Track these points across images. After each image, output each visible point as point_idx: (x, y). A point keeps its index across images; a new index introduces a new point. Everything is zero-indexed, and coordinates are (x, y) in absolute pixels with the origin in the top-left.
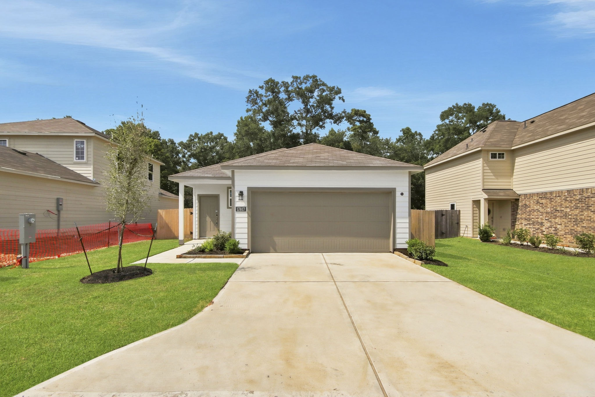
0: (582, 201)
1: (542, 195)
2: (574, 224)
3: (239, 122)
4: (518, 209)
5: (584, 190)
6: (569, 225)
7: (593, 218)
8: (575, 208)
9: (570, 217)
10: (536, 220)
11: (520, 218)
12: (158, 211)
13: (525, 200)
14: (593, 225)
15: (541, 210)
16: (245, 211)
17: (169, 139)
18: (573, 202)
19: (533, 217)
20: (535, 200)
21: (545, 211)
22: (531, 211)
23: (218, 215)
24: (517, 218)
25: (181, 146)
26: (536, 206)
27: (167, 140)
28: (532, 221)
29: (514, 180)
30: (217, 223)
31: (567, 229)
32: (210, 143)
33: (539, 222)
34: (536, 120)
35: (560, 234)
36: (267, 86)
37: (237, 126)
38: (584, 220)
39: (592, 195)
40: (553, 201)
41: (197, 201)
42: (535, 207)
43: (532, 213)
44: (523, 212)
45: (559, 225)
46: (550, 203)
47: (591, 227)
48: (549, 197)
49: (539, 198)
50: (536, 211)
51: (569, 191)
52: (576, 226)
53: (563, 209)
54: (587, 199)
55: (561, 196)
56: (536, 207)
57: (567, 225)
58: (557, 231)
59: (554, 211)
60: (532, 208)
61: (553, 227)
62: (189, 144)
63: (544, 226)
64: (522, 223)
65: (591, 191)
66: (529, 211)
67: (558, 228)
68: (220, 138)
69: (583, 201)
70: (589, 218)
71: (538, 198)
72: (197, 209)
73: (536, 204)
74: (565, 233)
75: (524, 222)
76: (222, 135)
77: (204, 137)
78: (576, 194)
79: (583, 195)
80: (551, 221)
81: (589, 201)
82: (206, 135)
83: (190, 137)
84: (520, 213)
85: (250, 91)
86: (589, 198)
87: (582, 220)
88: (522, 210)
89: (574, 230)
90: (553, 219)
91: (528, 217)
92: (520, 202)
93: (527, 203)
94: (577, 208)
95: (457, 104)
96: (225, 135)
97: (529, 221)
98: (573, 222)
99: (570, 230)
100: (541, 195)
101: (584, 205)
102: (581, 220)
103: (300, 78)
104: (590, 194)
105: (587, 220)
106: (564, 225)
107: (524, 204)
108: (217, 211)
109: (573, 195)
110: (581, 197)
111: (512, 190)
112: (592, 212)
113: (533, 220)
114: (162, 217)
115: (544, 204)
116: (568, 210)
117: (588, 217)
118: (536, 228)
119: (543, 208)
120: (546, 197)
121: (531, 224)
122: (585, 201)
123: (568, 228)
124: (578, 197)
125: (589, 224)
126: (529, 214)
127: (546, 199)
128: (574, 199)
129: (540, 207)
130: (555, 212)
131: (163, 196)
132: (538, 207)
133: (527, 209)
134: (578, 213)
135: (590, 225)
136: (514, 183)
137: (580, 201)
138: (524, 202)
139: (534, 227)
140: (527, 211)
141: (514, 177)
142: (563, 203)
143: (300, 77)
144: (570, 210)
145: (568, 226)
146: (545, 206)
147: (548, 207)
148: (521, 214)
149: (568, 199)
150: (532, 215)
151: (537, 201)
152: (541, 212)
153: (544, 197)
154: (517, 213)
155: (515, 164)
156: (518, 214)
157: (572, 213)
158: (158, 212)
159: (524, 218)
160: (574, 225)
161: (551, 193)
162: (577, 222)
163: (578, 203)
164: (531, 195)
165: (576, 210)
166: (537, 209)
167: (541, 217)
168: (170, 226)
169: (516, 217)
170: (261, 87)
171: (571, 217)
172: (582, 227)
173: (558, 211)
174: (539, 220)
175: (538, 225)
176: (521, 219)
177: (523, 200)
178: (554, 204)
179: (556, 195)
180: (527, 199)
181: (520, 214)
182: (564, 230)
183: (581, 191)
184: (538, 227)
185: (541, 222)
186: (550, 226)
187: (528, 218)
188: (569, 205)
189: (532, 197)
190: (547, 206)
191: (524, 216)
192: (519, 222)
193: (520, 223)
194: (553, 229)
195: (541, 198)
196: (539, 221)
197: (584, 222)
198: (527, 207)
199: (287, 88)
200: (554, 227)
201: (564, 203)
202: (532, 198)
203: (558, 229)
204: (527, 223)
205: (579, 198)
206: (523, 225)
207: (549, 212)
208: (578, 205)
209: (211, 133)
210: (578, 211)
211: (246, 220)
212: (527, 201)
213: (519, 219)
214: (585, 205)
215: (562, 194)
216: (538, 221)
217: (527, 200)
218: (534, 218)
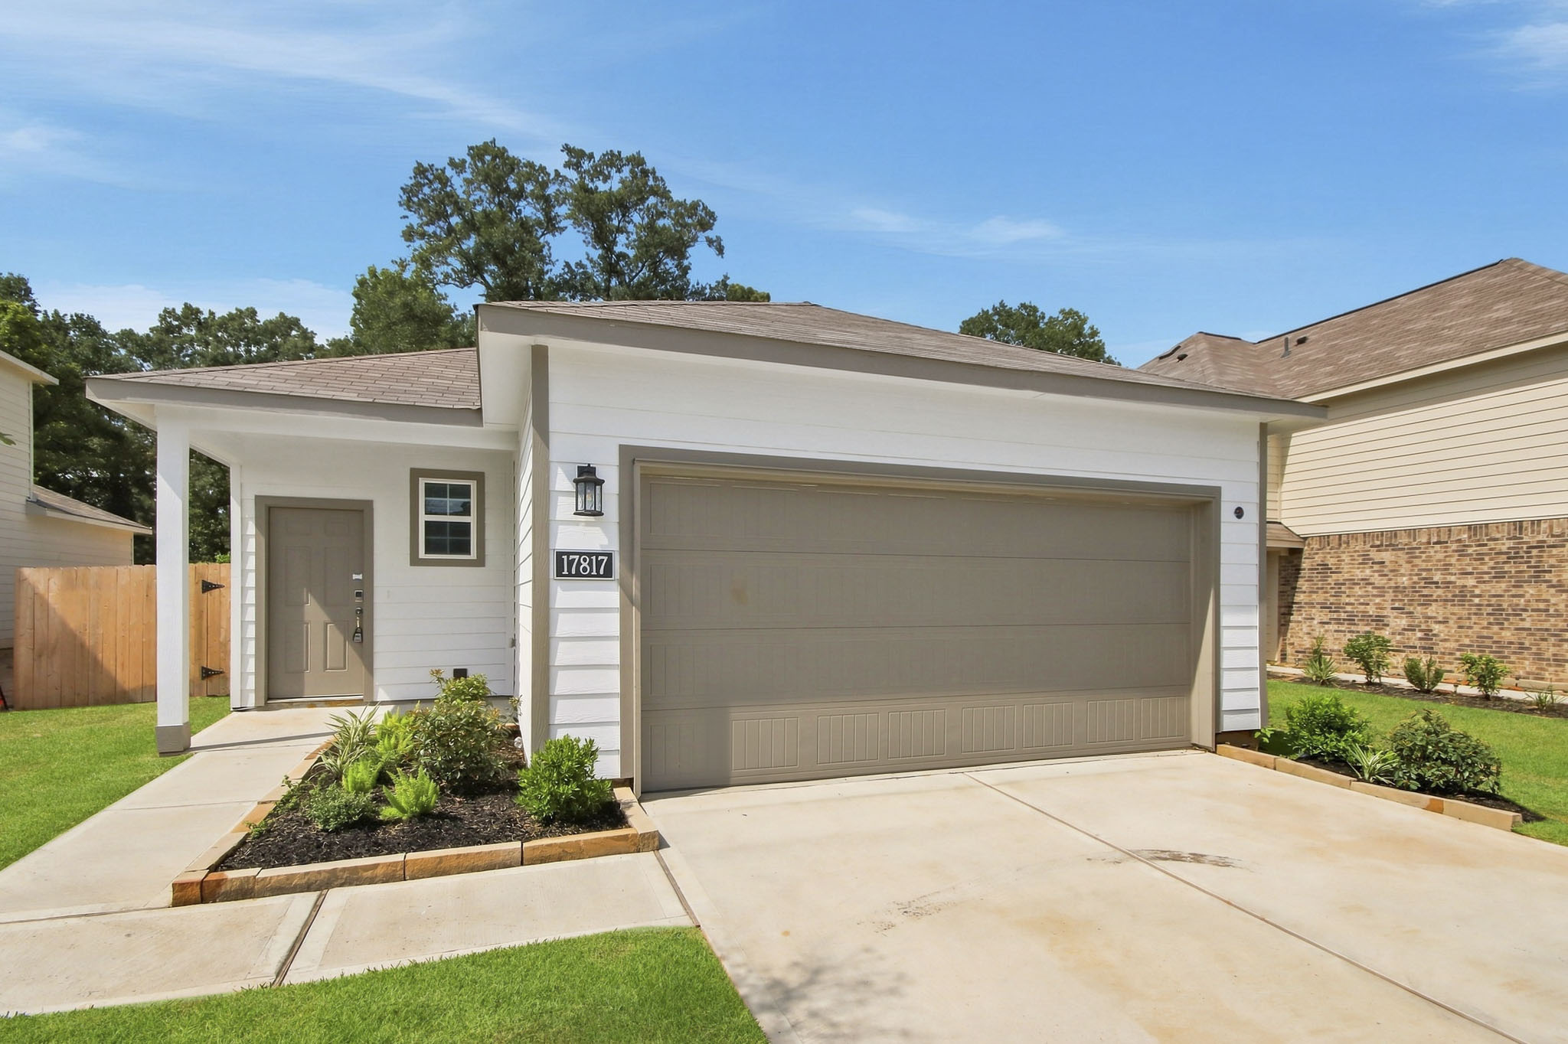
0: (1517, 558)
1: (1380, 538)
2: (1492, 621)
3: (362, 283)
4: (1298, 577)
5: (1525, 525)
6: (1475, 623)
7: (1554, 605)
8: (1494, 577)
9: (1477, 600)
10: (1362, 608)
11: (1306, 603)
12: (20, 572)
13: (1323, 553)
14: (1556, 625)
15: (1377, 579)
16: (608, 573)
17: (76, 315)
18: (1487, 558)
19: (1352, 600)
20: (1355, 551)
21: (1392, 584)
22: (1344, 584)
23: (364, 592)
24: (1296, 603)
25: (125, 347)
26: (1358, 568)
27: (68, 320)
28: (1345, 612)
29: (1285, 496)
30: (360, 631)
31: (1467, 636)
32: (248, 345)
33: (1371, 616)
34: (1310, 335)
35: (1443, 650)
36: (479, 164)
37: (356, 295)
38: (1525, 610)
39: (1551, 541)
40: (1421, 557)
41: (252, 529)
42: (1358, 572)
43: (1347, 591)
44: (1315, 587)
45: (1440, 622)
46: (1409, 562)
47: (1547, 630)
48: (1406, 545)
49: (1371, 547)
50: (1359, 584)
51: (1473, 529)
52: (1496, 628)
53: (1453, 578)
54: (1535, 552)
55: (1447, 542)
56: (1361, 572)
57: (1468, 624)
58: (1432, 639)
59: (1422, 584)
60: (1347, 576)
61: (1417, 629)
62: (161, 341)
63: (1388, 628)
64: (1313, 619)
65: (1551, 527)
66: (1335, 584)
67: (1434, 632)
68: (286, 335)
69: (1522, 557)
70: (1542, 606)
71: (1368, 547)
72: (251, 563)
73: (1360, 564)
74: (1461, 645)
75: (1319, 615)
76: (295, 323)
77: (224, 323)
78: (1498, 536)
79: (1522, 538)
80: (1413, 613)
81: (1542, 557)
82: (231, 317)
83: (163, 318)
84: (1304, 588)
85: (421, 171)
86: (1543, 547)
87: (1518, 612)
88: (1313, 581)
89: (1491, 638)
90: (1419, 608)
91: (1332, 600)
92: (1305, 558)
93: (1331, 561)
94: (1499, 576)
95: (1002, 304)
96: (304, 324)
97: (1334, 612)
98: (1488, 614)
99: (1478, 637)
100: (1378, 540)
101: (1524, 567)
102: (1514, 610)
103: (591, 156)
104: (1548, 537)
105: (1533, 610)
106: (1456, 622)
107: (1318, 565)
108: (360, 577)
109: (1488, 540)
110: (1514, 543)
111: (1280, 523)
112: (1553, 586)
113: (1349, 608)
114: (45, 604)
115: (1386, 564)
116: (1471, 581)
117: (1537, 601)
118: (1358, 632)
119: (1386, 575)
120: (1394, 545)
121: (1344, 620)
122: (1528, 557)
123: (1470, 631)
124: (1505, 545)
125: (1540, 621)
126: (1336, 592)
127: (1393, 550)
128: (1491, 549)
129: (1374, 572)
130: (1424, 587)
131: (50, 513)
132: (1368, 572)
133: (1329, 579)
134: (1505, 591)
135: (1546, 625)
136: (1285, 505)
137: (1513, 556)
138: (1319, 557)
139: (1353, 628)
140: (1329, 584)
141: (1285, 487)
142: (1453, 561)
143: (592, 153)
144: (1478, 582)
145: (1470, 628)
146: (1392, 571)
147: (1402, 571)
148: (1310, 592)
149: (1470, 551)
150: (1348, 596)
151: (1364, 555)
152: (1378, 588)
153: (1386, 546)
154: (1296, 588)
155: (1288, 450)
156: (1297, 592)
157: (1483, 591)
158: (20, 580)
159: (1318, 604)
160: (1490, 623)
161: (1412, 532)
162: (1502, 614)
163: (1504, 563)
164: (1344, 538)
165: (1497, 582)
166: (1362, 580)
167: (1378, 600)
168: (89, 642)
169: (1293, 599)
170: (458, 166)
171: (1480, 601)
172: (1516, 629)
173: (1437, 583)
174: (1371, 610)
175: (1367, 625)
176: (1309, 607)
177: (1317, 554)
178: (1424, 566)
179: (1430, 538)
180: (1331, 549)
181: (1305, 592)
182: (1457, 638)
183: (1515, 529)
184: (1368, 629)
185: (1376, 616)
186: (1409, 626)
187: (1331, 604)
188: (1474, 569)
189: (1348, 543)
190: (1397, 571)
191: (1318, 598)
192: (1301, 615)
193: (1305, 618)
194: (1419, 635)
195: (1378, 546)
196: (1371, 613)
197: (1525, 615)
198: (1329, 571)
199: (544, 185)
200: (1421, 631)
201: (1458, 560)
202: (1345, 548)
203: (1435, 635)
204: (1329, 617)
205: (1509, 548)
206: (1315, 622)
207: (1405, 588)
208: (1503, 568)
209: (252, 313)
210: (1503, 586)
211: (612, 624)
212: (1329, 556)
213: (1301, 607)
214: (1528, 567)
215: (1449, 537)
216: (1368, 612)
217: (1329, 553)
218: (1352, 604)
